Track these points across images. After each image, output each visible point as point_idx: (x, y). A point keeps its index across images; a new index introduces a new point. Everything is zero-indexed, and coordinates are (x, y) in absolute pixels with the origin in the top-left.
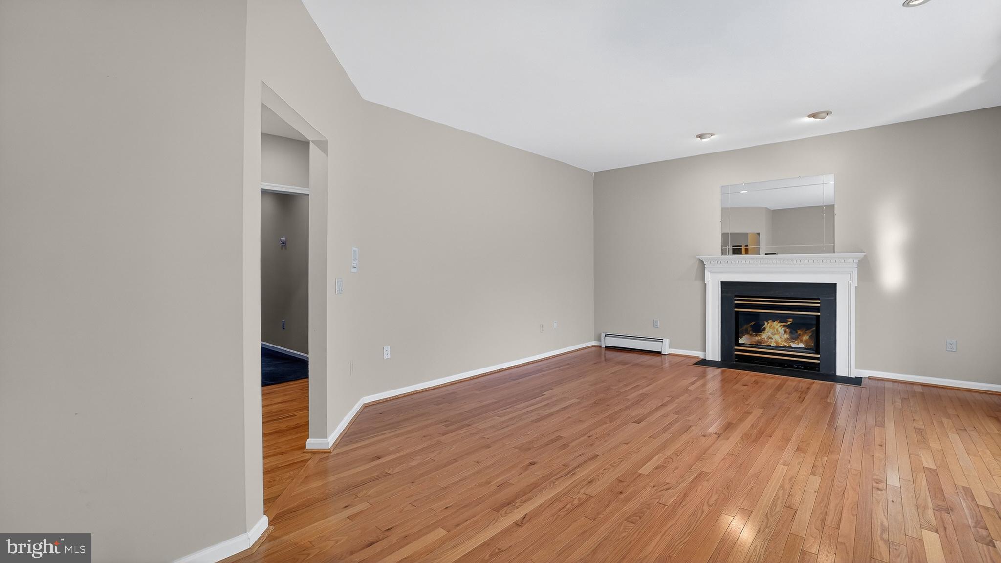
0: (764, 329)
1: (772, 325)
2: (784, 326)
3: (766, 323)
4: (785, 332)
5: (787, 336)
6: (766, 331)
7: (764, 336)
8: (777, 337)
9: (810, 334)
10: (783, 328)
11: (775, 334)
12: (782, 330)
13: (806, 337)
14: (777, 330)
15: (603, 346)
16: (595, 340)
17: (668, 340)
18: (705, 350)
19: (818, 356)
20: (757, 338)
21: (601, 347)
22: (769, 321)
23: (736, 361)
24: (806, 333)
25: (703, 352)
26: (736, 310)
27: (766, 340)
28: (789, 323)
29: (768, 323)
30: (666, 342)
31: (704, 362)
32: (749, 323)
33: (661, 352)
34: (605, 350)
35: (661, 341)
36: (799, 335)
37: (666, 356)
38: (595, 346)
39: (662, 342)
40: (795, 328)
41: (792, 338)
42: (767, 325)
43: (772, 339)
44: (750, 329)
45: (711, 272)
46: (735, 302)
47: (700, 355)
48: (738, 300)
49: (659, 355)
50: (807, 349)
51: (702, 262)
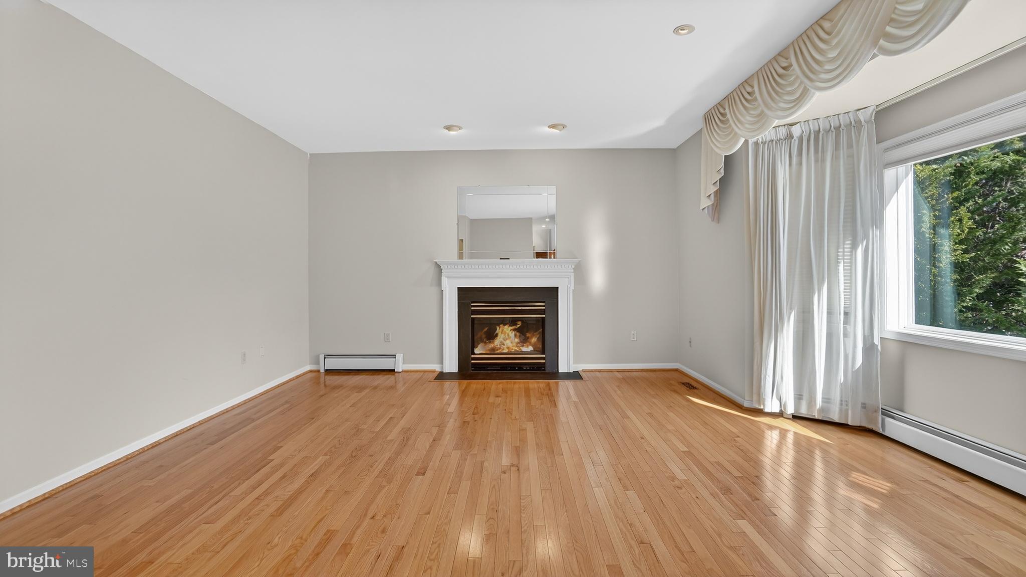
0: (497, 335)
1: (503, 330)
2: (514, 330)
3: (498, 328)
4: (515, 335)
5: (517, 340)
6: (498, 338)
7: (497, 342)
8: (508, 343)
9: (538, 336)
10: (513, 332)
11: (506, 340)
12: (512, 334)
13: (534, 340)
14: (508, 335)
15: (322, 371)
16: (310, 364)
17: (402, 355)
18: (441, 362)
19: (544, 356)
20: (491, 346)
21: (319, 371)
22: (501, 326)
23: (472, 370)
24: (534, 335)
25: (440, 364)
26: (472, 316)
27: (499, 346)
28: (519, 326)
29: (500, 328)
30: (400, 357)
31: (442, 376)
32: (483, 330)
33: (394, 370)
34: (325, 375)
35: (394, 356)
36: (528, 338)
37: (400, 374)
38: (311, 371)
39: (395, 358)
40: (523, 331)
41: (521, 342)
42: (498, 330)
43: (504, 345)
44: (484, 336)
45: (448, 277)
46: (472, 308)
47: (437, 368)
48: (474, 306)
49: (393, 373)
50: (535, 351)
51: (439, 266)
